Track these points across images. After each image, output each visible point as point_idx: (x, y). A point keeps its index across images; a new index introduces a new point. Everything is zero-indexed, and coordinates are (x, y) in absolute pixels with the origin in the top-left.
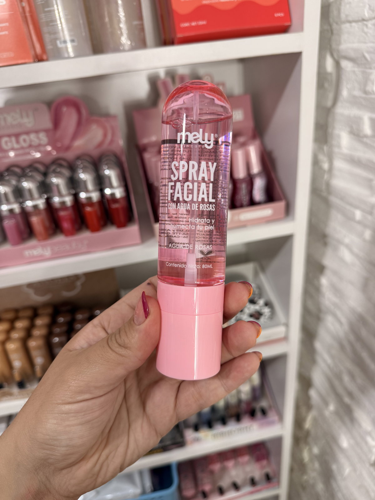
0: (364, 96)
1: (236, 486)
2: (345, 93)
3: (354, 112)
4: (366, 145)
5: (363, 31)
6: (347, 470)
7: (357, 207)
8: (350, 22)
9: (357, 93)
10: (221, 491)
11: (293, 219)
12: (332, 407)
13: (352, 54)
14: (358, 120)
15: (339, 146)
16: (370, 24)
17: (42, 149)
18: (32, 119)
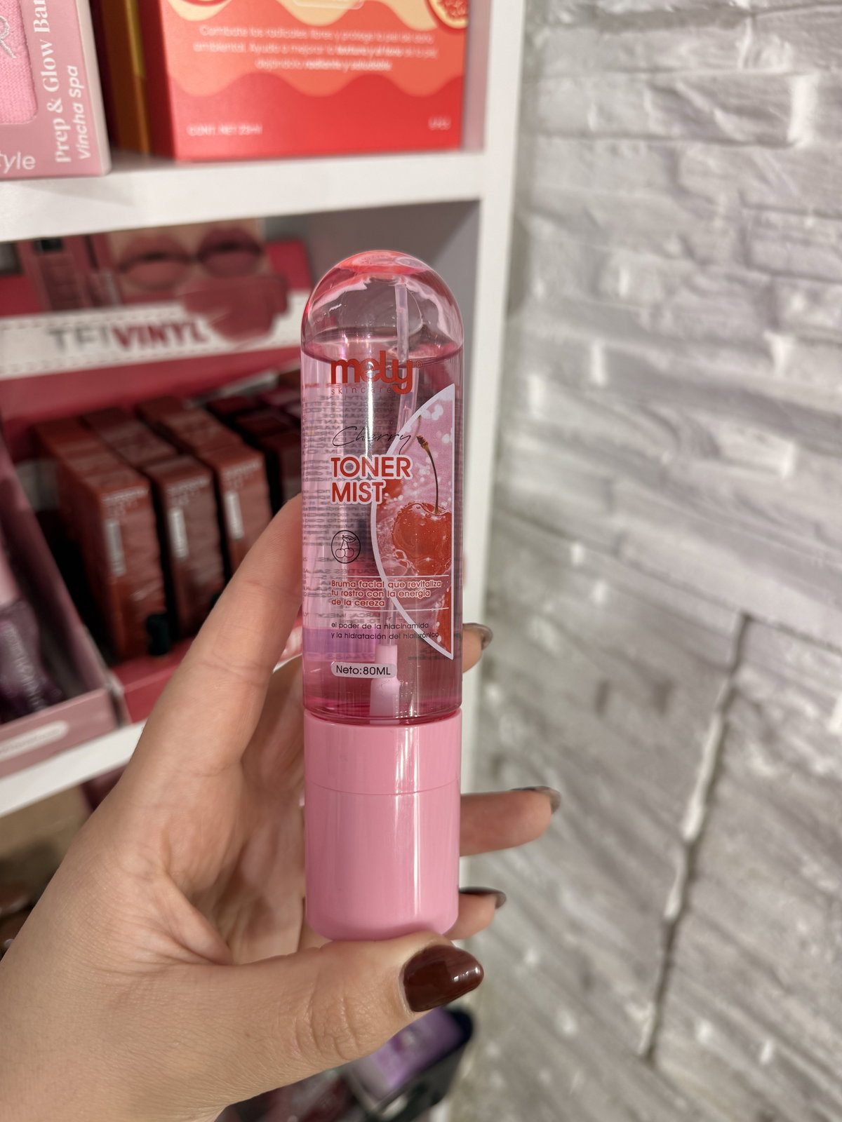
0: (592, 300)
2: (539, 288)
3: (563, 331)
4: (592, 405)
5: (582, 159)
6: (577, 1079)
7: (573, 538)
8: (549, 134)
12: (532, 958)
13: (558, 206)
14: (578, 354)
15: (524, 407)
16: (601, 145)
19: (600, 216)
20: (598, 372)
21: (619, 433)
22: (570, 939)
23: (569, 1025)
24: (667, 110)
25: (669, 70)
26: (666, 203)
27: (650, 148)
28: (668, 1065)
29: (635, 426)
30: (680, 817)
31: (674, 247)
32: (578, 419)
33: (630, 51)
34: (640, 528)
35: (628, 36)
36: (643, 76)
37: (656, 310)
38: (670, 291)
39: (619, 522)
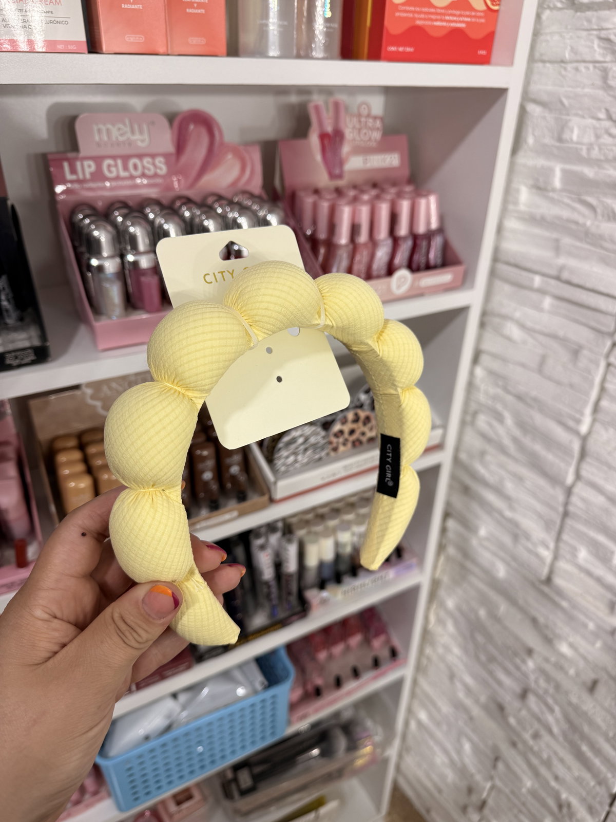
0: (558, 144)
1: (356, 673)
2: (530, 140)
3: (541, 162)
4: (552, 201)
5: (560, 74)
6: (502, 609)
7: (537, 273)
8: (544, 62)
9: (548, 140)
10: (338, 683)
11: (472, 286)
12: (483, 532)
13: (545, 98)
14: (549, 172)
15: (516, 203)
16: (569, 67)
17: (159, 181)
18: (146, 136)
19: (566, 101)
20: (557, 183)
21: (565, 214)
23: (501, 571)
24: (605, 49)
25: (607, 29)
26: (601, 93)
27: (595, 67)
29: (574, 209)
30: (578, 422)
31: (602, 115)
32: (544, 208)
33: (589, 21)
34: (572, 263)
35: (589, 14)
36: (595, 32)
37: (590, 147)
38: (598, 137)
39: (562, 261)
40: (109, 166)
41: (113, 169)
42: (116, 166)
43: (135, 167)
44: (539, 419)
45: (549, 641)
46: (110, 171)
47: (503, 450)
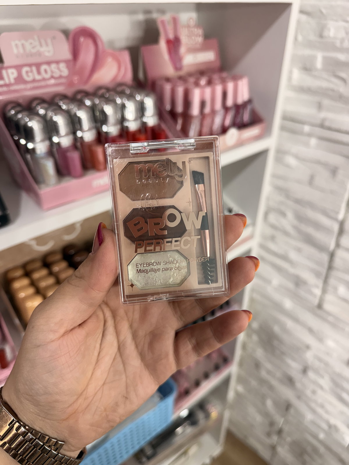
0: (319, 40)
1: (206, 376)
3: (308, 52)
4: (315, 77)
10: (197, 384)
11: (270, 135)
12: (275, 282)
15: (290, 80)
17: (63, 81)
18: (50, 48)
19: (324, 11)
20: (319, 64)
21: (324, 84)
22: (292, 270)
23: (288, 304)
28: (327, 306)
29: (330, 82)
30: (337, 213)
32: (309, 81)
34: (331, 116)
37: (342, 40)
38: (347, 33)
39: (323, 115)
40: (27, 72)
41: (30, 74)
42: (32, 71)
43: (46, 71)
44: (311, 214)
45: (320, 340)
46: (28, 76)
47: (286, 233)
